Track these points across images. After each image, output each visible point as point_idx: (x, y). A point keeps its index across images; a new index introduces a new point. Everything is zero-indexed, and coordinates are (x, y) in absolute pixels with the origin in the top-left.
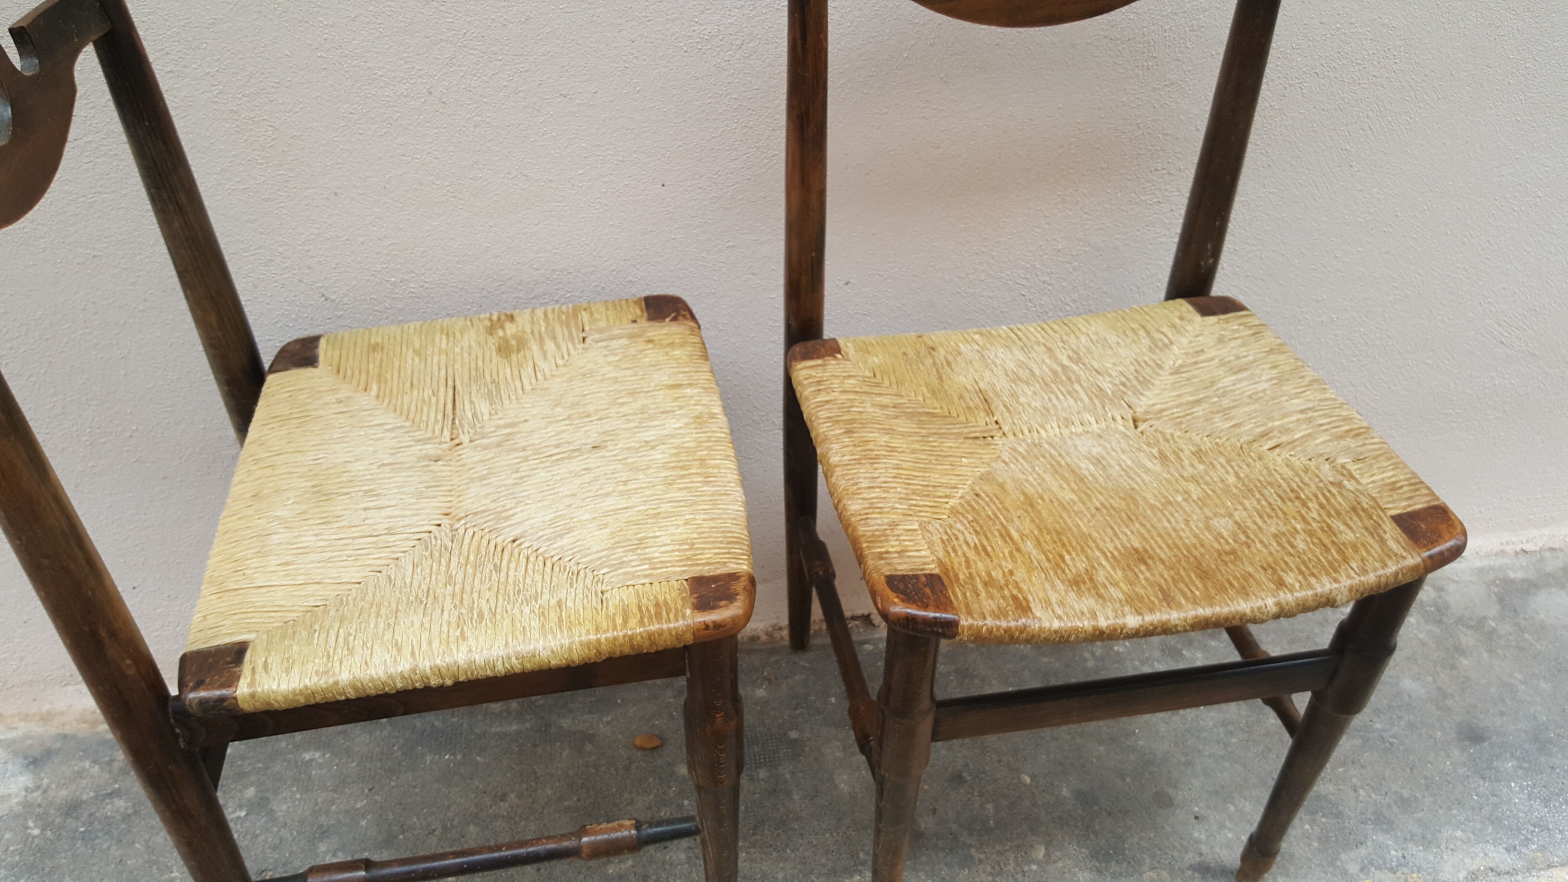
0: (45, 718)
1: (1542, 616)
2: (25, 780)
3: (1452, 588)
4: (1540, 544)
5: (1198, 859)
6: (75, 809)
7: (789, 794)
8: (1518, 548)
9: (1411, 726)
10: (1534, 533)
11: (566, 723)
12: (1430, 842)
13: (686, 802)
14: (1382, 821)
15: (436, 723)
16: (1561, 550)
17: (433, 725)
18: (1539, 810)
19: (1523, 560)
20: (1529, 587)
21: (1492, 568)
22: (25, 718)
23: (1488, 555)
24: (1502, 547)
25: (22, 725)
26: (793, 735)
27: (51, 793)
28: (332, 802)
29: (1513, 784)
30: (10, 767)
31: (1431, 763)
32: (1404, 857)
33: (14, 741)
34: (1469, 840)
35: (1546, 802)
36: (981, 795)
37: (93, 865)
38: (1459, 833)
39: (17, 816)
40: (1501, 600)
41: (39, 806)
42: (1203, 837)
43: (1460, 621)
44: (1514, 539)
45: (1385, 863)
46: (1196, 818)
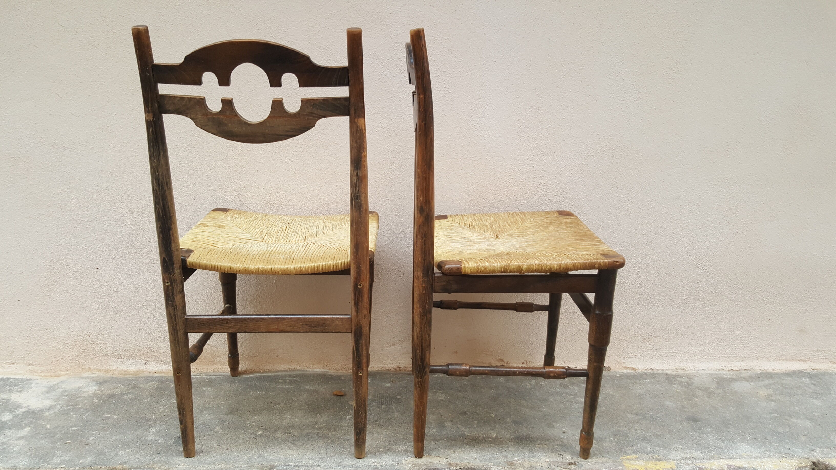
0: (107, 371)
1: (736, 389)
2: (96, 388)
3: (696, 378)
4: (741, 368)
5: (561, 443)
6: (113, 396)
7: (393, 413)
8: (730, 369)
9: (666, 414)
10: (738, 364)
11: (308, 387)
12: (666, 448)
13: (351, 411)
14: (645, 439)
15: (256, 384)
16: (750, 370)
17: (255, 384)
18: (720, 443)
19: (731, 372)
20: (732, 380)
21: (717, 374)
22: (99, 371)
23: (715, 370)
24: (722, 368)
25: (98, 373)
26: (398, 397)
27: (104, 392)
28: (212, 401)
29: (709, 435)
30: (90, 384)
31: (673, 426)
32: (653, 451)
33: (93, 377)
34: (685, 448)
35: (723, 441)
36: (473, 418)
37: (116, 411)
38: (680, 446)
39: (91, 397)
40: (718, 383)
41: (99, 395)
42: (565, 437)
43: (698, 388)
44: (728, 365)
45: (644, 451)
46: (564, 432)
